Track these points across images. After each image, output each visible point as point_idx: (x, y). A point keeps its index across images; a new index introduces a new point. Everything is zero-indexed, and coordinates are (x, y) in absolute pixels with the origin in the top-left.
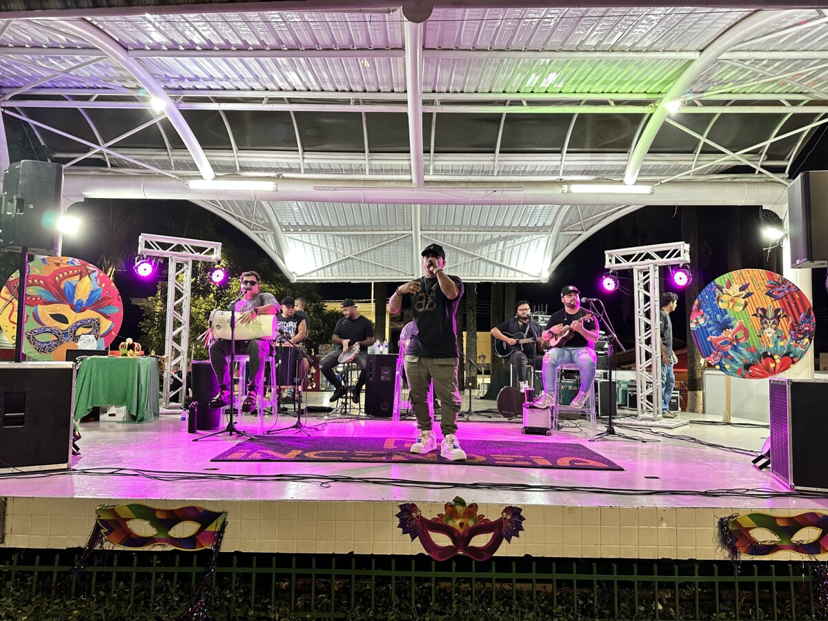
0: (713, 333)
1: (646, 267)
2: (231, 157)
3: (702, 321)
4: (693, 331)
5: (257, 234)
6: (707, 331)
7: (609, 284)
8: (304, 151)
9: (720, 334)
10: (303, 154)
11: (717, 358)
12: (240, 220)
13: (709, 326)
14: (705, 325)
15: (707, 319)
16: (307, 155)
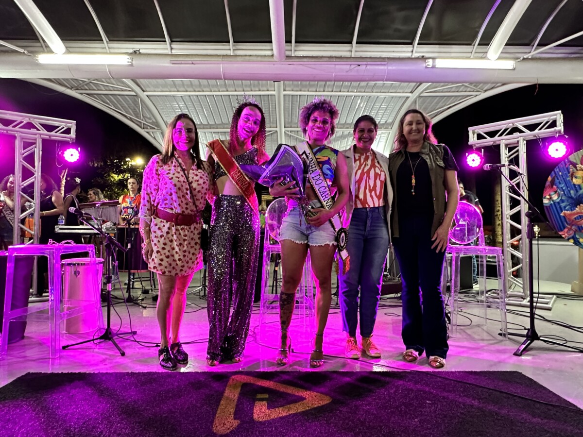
0: (567, 208)
1: (516, 140)
2: (103, 48)
3: (555, 197)
4: (546, 207)
5: (147, 132)
6: (560, 207)
7: (473, 160)
8: (172, 41)
9: (575, 209)
10: (170, 44)
11: (571, 232)
12: (131, 120)
13: (563, 201)
14: (558, 200)
15: (561, 196)
16: (174, 45)
